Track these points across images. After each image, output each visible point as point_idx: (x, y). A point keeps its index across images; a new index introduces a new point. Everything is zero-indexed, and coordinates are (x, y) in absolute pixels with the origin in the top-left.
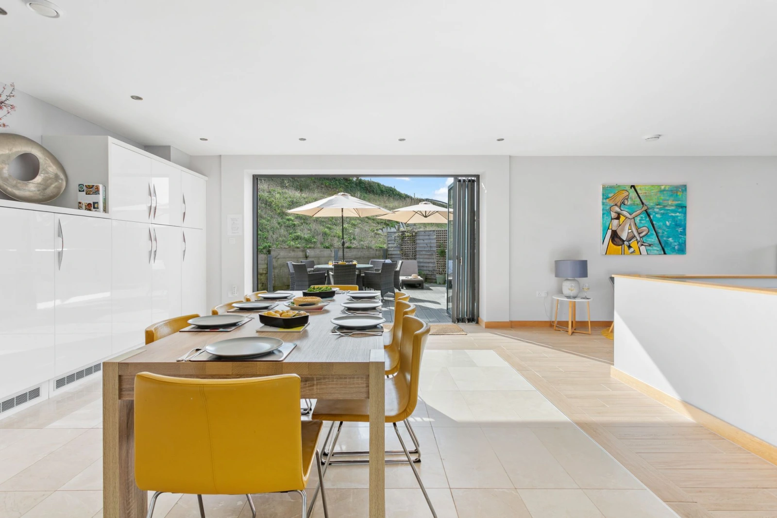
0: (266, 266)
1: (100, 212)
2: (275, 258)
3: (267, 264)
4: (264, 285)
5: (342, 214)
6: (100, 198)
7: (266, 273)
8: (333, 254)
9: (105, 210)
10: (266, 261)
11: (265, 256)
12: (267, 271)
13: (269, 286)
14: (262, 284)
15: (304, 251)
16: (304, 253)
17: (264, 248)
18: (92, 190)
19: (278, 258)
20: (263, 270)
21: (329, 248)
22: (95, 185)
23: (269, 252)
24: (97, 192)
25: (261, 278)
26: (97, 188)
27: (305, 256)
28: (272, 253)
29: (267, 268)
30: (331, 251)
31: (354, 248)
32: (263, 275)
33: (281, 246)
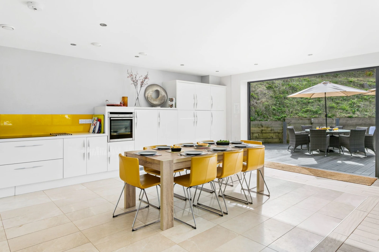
0: (282, 128)
1: (173, 108)
2: (288, 123)
3: (283, 127)
4: (280, 139)
5: (325, 95)
6: (173, 103)
7: (282, 133)
8: (334, 122)
9: (175, 107)
10: (282, 125)
11: (281, 122)
12: (283, 132)
13: (284, 140)
14: (279, 139)
15: (310, 119)
16: (310, 121)
17: (281, 118)
18: (172, 100)
19: (290, 124)
20: (280, 131)
21: (331, 117)
22: (172, 98)
23: (284, 120)
24: (173, 101)
25: (279, 135)
26: (173, 99)
27: (310, 123)
28: (286, 121)
29: (283, 129)
30: (333, 119)
31: (355, 117)
32: (280, 134)
33: (293, 116)
